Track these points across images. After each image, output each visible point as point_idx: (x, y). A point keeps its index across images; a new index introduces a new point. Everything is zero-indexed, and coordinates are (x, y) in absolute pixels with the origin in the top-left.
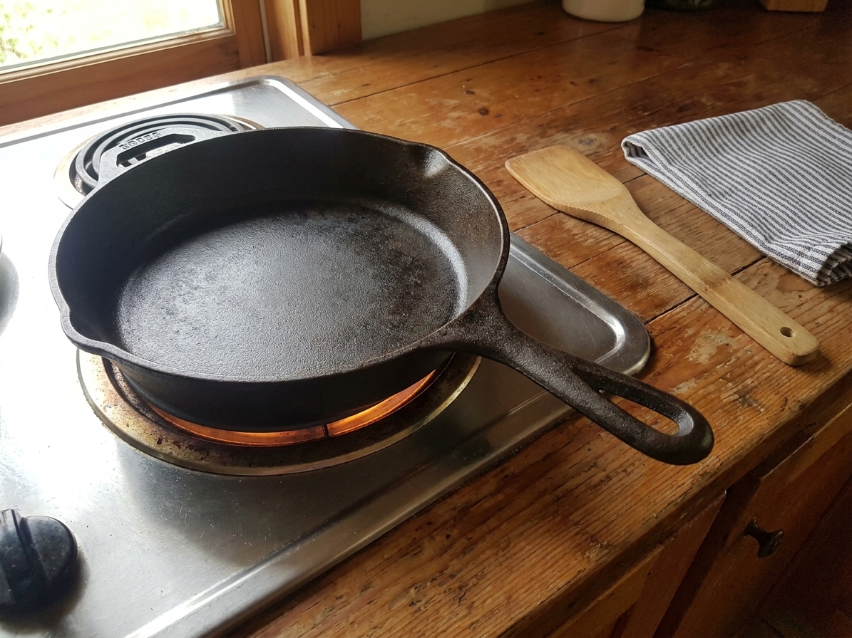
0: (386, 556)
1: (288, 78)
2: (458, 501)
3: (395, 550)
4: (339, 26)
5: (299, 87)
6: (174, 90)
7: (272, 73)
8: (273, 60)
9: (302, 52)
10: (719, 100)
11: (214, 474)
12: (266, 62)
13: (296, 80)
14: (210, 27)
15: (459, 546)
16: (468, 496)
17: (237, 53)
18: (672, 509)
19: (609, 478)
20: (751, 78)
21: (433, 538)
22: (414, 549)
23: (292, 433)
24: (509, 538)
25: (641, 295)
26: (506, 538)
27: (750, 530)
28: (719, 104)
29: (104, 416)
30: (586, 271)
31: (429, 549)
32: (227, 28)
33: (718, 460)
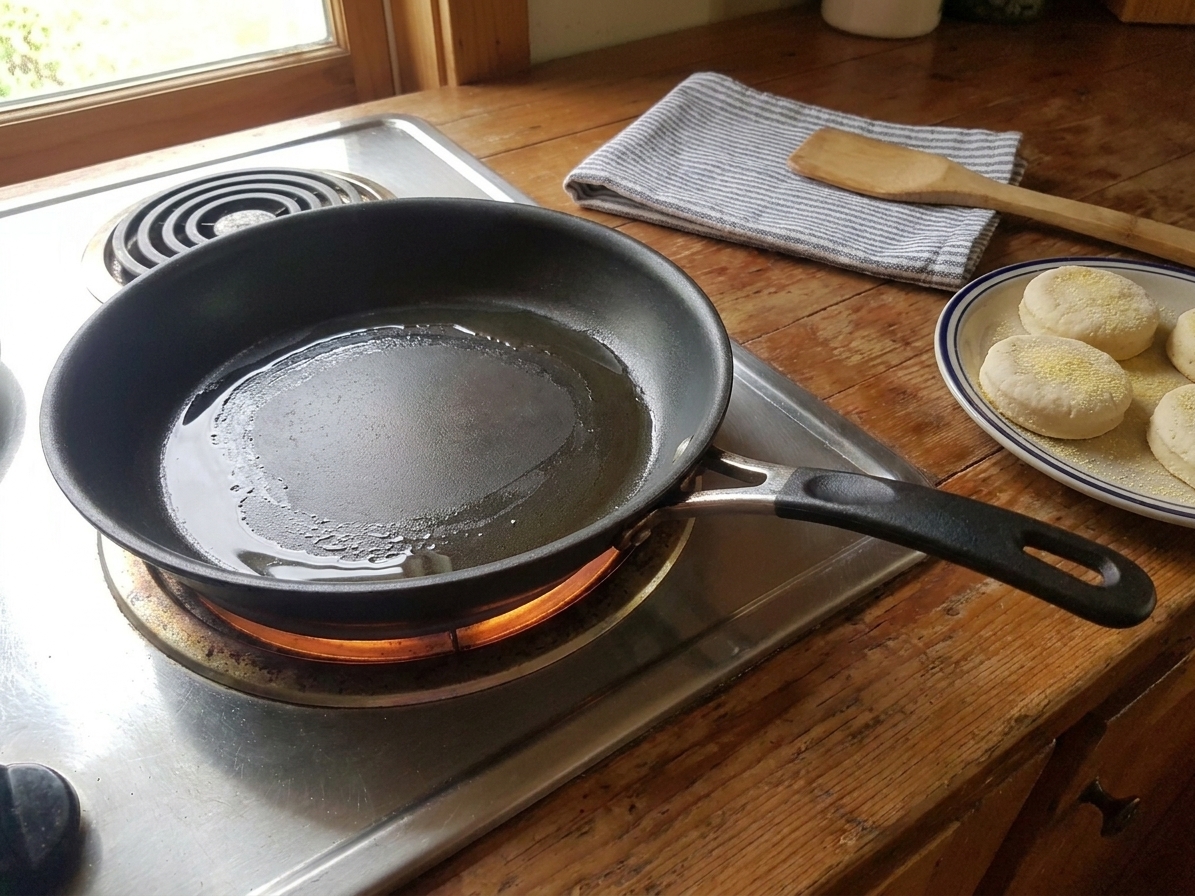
0: (538, 838)
1: (421, 116)
2: (649, 753)
3: (552, 829)
4: (498, 42)
5: (439, 132)
6: (260, 135)
7: (400, 112)
8: (405, 90)
9: (444, 80)
10: (1047, 154)
11: (288, 703)
12: (394, 94)
13: (433, 120)
14: (314, 44)
15: (647, 823)
16: (665, 743)
17: (352, 81)
18: (973, 771)
19: (877, 721)
20: (1094, 121)
21: (609, 810)
22: (581, 827)
23: (406, 642)
24: (724, 813)
25: (931, 440)
26: (720, 812)
27: (1091, 795)
28: (1047, 159)
29: (131, 612)
30: (850, 403)
31: (603, 828)
32: (338, 45)
33: (1043, 696)
